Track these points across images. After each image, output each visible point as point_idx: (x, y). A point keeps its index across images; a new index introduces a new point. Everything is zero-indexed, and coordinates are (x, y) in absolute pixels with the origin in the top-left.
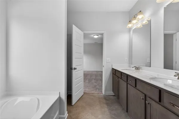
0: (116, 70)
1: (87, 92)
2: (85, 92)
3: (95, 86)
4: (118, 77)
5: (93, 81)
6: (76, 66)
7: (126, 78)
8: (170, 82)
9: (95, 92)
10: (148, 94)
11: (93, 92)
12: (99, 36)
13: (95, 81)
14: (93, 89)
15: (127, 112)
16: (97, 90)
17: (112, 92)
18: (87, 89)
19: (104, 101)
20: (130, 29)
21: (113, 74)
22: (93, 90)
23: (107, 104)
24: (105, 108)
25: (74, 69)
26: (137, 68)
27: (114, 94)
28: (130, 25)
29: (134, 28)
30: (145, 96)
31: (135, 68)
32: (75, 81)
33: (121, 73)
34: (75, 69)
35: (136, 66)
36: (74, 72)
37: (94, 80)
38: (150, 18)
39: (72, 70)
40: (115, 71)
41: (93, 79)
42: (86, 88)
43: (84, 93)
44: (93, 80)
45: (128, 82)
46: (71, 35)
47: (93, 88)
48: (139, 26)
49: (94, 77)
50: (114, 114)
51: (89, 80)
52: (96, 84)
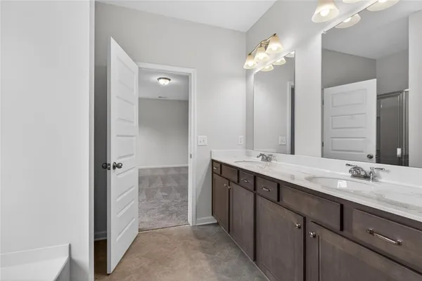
0: (221, 164)
1: (148, 227)
2: (141, 227)
3: (167, 207)
4: (229, 180)
5: (159, 194)
6: (120, 157)
7: (251, 182)
8: (342, 184)
9: (171, 224)
10: (312, 214)
11: (164, 223)
12: (173, 81)
13: (164, 194)
14: (162, 215)
15: (255, 259)
16: (174, 217)
17: (212, 217)
18: (146, 219)
19: (197, 243)
20: (248, 72)
21: (213, 173)
22: (162, 219)
23: (204, 249)
24: (202, 261)
25: (114, 167)
26: (267, 159)
27: (216, 222)
28: (250, 63)
29: (257, 71)
30: (305, 218)
31: (261, 157)
32: (118, 200)
33: (238, 171)
34: (117, 166)
35: (262, 153)
36: (114, 177)
37: (162, 192)
38: (293, 53)
39: (109, 169)
40: (219, 165)
41: (157, 188)
42: (144, 216)
43: (140, 230)
44: (159, 190)
45: (258, 191)
46: (106, 67)
47: (162, 212)
48: (267, 67)
49: (160, 184)
50: (226, 272)
51: (146, 194)
52: (168, 201)
